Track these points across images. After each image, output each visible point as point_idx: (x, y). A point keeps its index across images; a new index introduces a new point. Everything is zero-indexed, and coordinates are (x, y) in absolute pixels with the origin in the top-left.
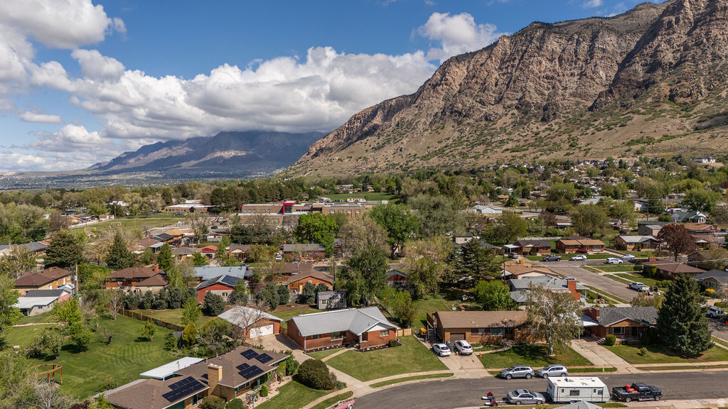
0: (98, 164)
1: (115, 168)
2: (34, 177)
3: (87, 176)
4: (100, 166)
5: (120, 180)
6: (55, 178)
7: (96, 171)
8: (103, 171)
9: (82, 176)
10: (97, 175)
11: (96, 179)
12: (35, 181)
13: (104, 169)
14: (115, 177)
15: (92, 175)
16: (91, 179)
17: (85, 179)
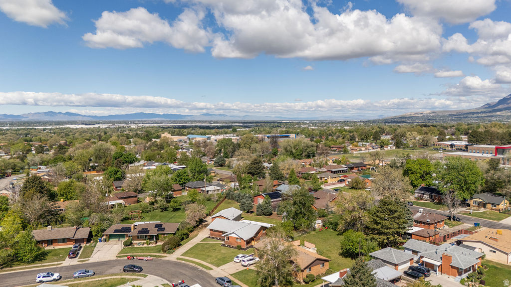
0: (487, 104)
1: (500, 107)
2: (441, 114)
3: (477, 113)
4: (489, 106)
5: (502, 116)
6: (454, 115)
7: (485, 110)
8: (490, 109)
9: (473, 113)
10: (484, 112)
11: (484, 115)
12: (441, 117)
13: (491, 108)
14: (498, 113)
15: (481, 112)
16: (479, 115)
17: (475, 115)
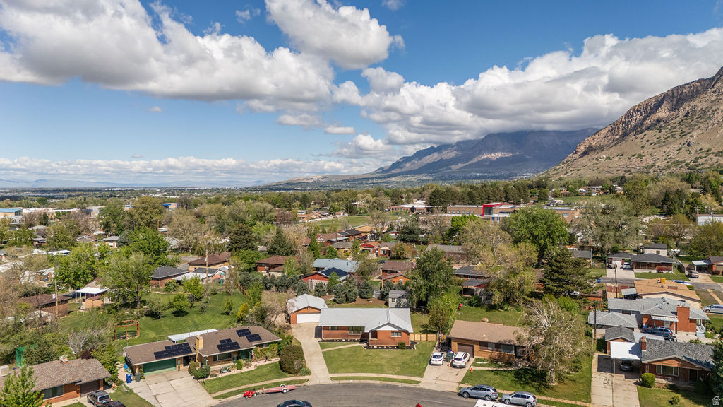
0: (381, 168)
1: (394, 171)
2: (334, 180)
3: (372, 178)
4: (382, 170)
5: (397, 182)
6: (348, 181)
7: (379, 175)
8: (384, 174)
9: (368, 179)
10: (379, 178)
11: (379, 181)
12: (334, 183)
13: (385, 173)
14: (393, 179)
15: (376, 178)
16: (375, 181)
17: (370, 181)
